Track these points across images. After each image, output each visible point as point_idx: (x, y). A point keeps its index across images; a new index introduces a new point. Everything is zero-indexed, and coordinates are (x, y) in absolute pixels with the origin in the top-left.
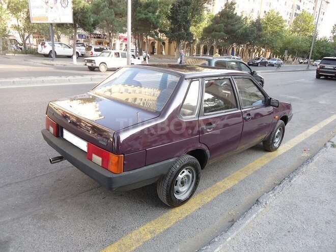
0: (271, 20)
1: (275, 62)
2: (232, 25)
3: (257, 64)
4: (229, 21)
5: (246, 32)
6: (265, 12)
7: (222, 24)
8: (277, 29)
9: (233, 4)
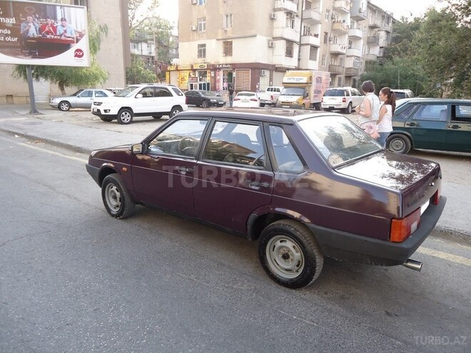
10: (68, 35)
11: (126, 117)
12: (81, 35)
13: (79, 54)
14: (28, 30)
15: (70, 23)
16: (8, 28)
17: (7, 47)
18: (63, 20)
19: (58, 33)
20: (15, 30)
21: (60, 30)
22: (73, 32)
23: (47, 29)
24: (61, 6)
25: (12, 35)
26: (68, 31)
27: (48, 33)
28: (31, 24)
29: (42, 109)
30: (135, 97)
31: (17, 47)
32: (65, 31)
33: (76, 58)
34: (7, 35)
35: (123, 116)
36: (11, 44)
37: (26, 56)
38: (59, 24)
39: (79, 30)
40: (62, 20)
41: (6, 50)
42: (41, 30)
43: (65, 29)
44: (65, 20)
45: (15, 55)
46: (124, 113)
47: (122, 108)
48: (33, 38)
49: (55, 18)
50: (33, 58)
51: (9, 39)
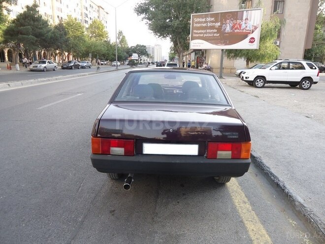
0: (71, 26)
1: (85, 64)
2: (40, 28)
3: (72, 67)
4: (35, 23)
5: (55, 35)
6: (58, 17)
7: (29, 27)
8: (78, 33)
9: (35, 6)
10: (247, 29)
11: (260, 83)
12: (256, 28)
13: (252, 41)
14: (226, 29)
15: (250, 21)
16: (216, 29)
17: (213, 39)
18: (247, 19)
19: (242, 28)
20: (219, 29)
21: (243, 26)
22: (251, 27)
23: (236, 27)
24: (247, 11)
25: (217, 33)
26: (248, 26)
27: (236, 29)
28: (228, 25)
29: (225, 76)
30: (270, 69)
31: (219, 39)
32: (246, 27)
33: (250, 43)
34: (215, 33)
35: (257, 82)
36: (216, 38)
37: (222, 44)
38: (243, 23)
39: (255, 25)
40: (245, 20)
41: (213, 41)
42: (232, 28)
43: (246, 25)
44: (248, 19)
45: (216, 44)
46: (258, 80)
47: (258, 76)
48: (228, 33)
49: (242, 19)
50: (225, 45)
51: (215, 35)
